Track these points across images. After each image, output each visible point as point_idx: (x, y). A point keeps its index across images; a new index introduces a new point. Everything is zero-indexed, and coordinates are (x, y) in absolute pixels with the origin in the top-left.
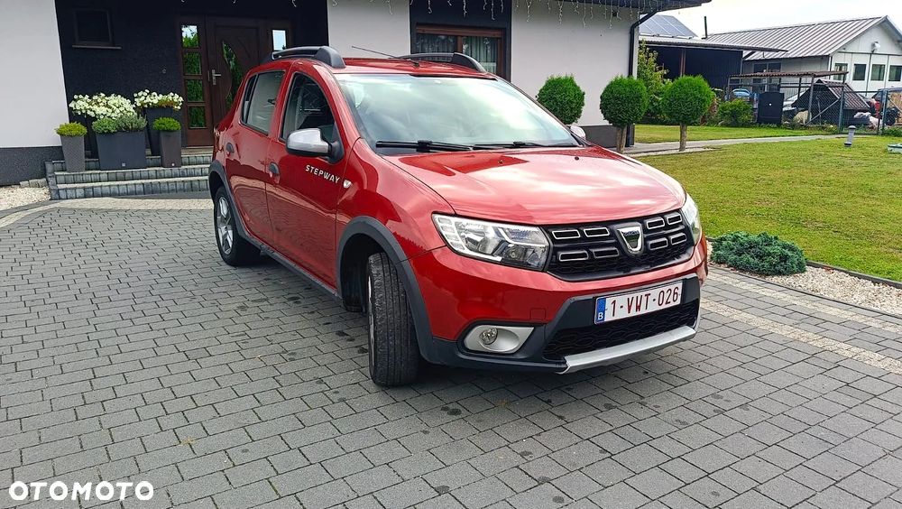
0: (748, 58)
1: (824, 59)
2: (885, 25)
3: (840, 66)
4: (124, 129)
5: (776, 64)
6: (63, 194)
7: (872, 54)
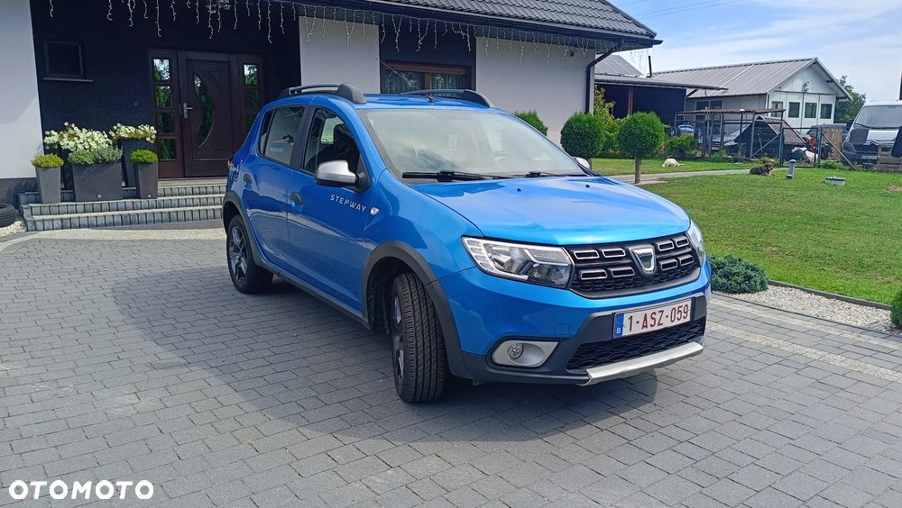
0: (692, 96)
1: (763, 96)
2: (815, 67)
3: (776, 104)
4: (101, 163)
5: (717, 102)
6: (39, 225)
7: (804, 92)
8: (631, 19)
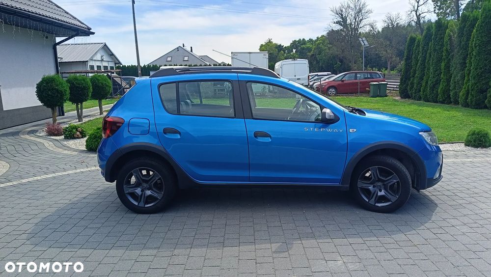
1: (85, 63)
2: (105, 48)
3: (91, 66)
7: (102, 60)
8: (75, 18)
